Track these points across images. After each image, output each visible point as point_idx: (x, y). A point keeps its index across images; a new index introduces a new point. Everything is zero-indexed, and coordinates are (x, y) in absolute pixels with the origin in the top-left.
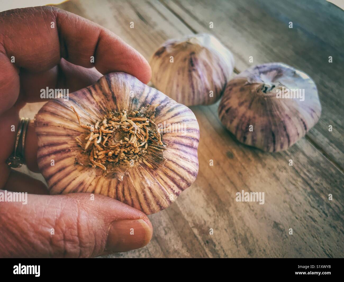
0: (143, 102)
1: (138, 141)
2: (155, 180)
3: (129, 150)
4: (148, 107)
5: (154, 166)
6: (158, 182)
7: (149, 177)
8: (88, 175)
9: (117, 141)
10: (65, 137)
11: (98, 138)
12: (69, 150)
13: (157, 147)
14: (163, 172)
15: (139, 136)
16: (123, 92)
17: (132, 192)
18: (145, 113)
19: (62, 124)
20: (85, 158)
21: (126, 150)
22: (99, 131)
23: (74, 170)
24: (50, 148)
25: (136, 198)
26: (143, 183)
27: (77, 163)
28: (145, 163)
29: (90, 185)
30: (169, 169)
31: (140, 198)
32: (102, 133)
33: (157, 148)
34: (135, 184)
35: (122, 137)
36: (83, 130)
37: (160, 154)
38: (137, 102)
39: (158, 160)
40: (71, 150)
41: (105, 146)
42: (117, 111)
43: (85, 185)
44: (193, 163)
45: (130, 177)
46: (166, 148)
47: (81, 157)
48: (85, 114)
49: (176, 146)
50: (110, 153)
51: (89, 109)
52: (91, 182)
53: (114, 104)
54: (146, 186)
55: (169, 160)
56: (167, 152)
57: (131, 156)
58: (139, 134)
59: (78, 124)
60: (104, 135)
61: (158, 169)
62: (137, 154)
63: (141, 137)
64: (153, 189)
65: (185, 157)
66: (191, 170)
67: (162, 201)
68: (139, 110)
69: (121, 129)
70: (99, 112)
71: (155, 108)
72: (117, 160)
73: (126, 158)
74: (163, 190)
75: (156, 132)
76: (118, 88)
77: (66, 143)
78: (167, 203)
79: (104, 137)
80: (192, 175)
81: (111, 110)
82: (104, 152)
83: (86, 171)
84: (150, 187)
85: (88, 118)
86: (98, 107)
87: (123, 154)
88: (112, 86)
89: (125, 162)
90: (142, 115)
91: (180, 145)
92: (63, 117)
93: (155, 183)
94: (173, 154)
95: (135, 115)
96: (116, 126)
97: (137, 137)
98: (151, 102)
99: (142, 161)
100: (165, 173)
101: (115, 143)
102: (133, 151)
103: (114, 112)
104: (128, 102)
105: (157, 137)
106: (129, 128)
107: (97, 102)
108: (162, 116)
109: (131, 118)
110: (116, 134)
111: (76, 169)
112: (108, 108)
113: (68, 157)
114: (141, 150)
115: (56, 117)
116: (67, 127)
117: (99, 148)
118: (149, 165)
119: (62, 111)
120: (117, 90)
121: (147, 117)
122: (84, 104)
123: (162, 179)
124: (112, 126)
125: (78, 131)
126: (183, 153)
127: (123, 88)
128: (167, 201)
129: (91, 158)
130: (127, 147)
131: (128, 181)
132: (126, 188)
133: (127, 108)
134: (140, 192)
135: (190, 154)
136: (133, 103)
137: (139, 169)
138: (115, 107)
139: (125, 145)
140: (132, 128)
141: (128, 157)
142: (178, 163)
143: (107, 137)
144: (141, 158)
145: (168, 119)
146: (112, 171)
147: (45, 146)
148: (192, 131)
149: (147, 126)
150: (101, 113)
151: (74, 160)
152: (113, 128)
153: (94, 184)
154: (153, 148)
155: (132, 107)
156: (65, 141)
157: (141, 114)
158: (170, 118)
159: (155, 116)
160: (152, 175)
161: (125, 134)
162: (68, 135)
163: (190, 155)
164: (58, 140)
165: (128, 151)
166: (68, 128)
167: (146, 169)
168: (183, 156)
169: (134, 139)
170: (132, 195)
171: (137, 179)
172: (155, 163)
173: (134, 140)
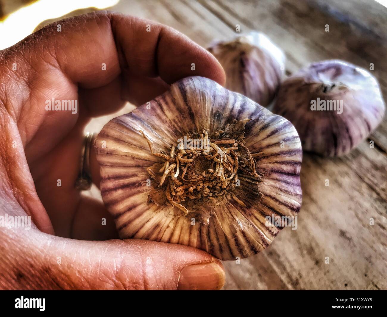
0: (227, 117)
1: (225, 172)
2: (249, 221)
3: (215, 184)
4: (234, 123)
5: (247, 203)
6: (253, 223)
7: (241, 217)
8: (164, 214)
9: (199, 172)
10: (134, 168)
11: (175, 169)
12: (139, 183)
13: (249, 179)
14: (259, 211)
15: (226, 166)
16: (202, 107)
17: (220, 236)
18: (231, 132)
19: (130, 153)
20: (160, 194)
21: (211, 184)
22: (176, 160)
23: (147, 210)
24: (117, 181)
25: (225, 244)
26: (235, 225)
27: (150, 202)
28: (235, 200)
29: (168, 227)
30: (267, 207)
31: (230, 243)
32: (180, 162)
33: (250, 181)
34: (223, 226)
35: (204, 166)
36: (155, 159)
37: (254, 188)
38: (221, 118)
39: (252, 196)
40: (143, 183)
41: (184, 180)
42: (195, 131)
43: (162, 227)
44: (296, 196)
45: (217, 218)
46: (262, 179)
47: (155, 194)
48: (156, 137)
49: (276, 176)
50: (191, 189)
51: (162, 130)
52: (169, 224)
53: (191, 123)
54: (238, 229)
55: (266, 195)
56: (263, 184)
57: (217, 192)
58: (226, 163)
59: (149, 151)
60: (183, 165)
61: (252, 207)
62: (225, 189)
63: (229, 167)
64: (246, 233)
65: (286, 189)
66: (294, 205)
67: (258, 245)
68: (223, 129)
69: (203, 157)
70: (173, 134)
71: (244, 124)
72: (200, 196)
73: (211, 194)
74: (259, 233)
75: (247, 159)
76: (196, 100)
77: (136, 175)
78: (263, 247)
79: (183, 168)
80: (295, 211)
81: (188, 130)
82: (184, 187)
83: (162, 210)
84: (243, 231)
85: (160, 143)
86: (172, 127)
87: (207, 190)
88: (188, 99)
89: (209, 199)
90: (228, 136)
91: (279, 174)
92: (130, 144)
93: (249, 226)
94: (270, 187)
95: (219, 136)
96: (196, 153)
97: (224, 167)
98: (238, 116)
99: (232, 198)
100: (261, 212)
101: (196, 176)
102: (220, 186)
103: (192, 133)
104: (209, 119)
105: (250, 166)
106: (212, 155)
107: (170, 120)
108: (253, 135)
109: (214, 140)
110: (196, 163)
111: (150, 208)
112: (184, 128)
113: (139, 192)
114: (230, 183)
115: (122, 144)
116: (136, 157)
117: (177, 182)
118: (240, 202)
119: (128, 136)
120: (195, 104)
121: (234, 138)
122: (154, 124)
123: (257, 219)
124: (192, 153)
125: (150, 160)
126: (283, 184)
127: (202, 101)
128: (263, 245)
129: (168, 195)
130: (212, 181)
131: (214, 222)
132: (212, 231)
133: (208, 126)
134: (230, 237)
135: (293, 184)
136: (216, 119)
137: (228, 208)
138: (193, 127)
139: (210, 178)
140: (217, 154)
141: (214, 194)
142: (278, 198)
143: (186, 168)
144: (230, 193)
145: (263, 140)
146: (193, 209)
147: (109, 178)
148: (294, 153)
149: (235, 151)
150: (176, 135)
151: (147, 198)
152: (193, 155)
153: (172, 226)
154: (245, 180)
155: (214, 125)
156: (134, 173)
157: (226, 134)
158: (265, 139)
159: (245, 136)
160: (245, 215)
161: (208, 162)
162: (138, 166)
163: (292, 186)
164: (126, 172)
165: (213, 186)
166: (138, 157)
167: (236, 208)
168: (284, 189)
169: (220, 170)
170: (220, 239)
171: (226, 220)
172: (249, 200)
173: (220, 172)
